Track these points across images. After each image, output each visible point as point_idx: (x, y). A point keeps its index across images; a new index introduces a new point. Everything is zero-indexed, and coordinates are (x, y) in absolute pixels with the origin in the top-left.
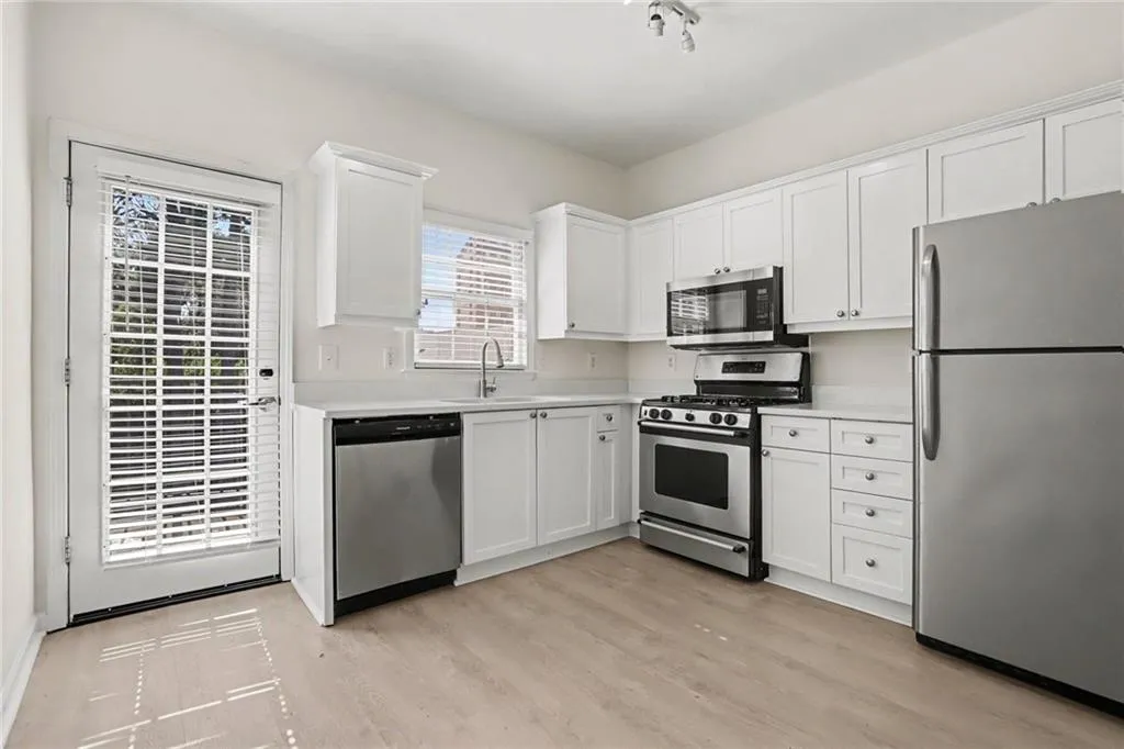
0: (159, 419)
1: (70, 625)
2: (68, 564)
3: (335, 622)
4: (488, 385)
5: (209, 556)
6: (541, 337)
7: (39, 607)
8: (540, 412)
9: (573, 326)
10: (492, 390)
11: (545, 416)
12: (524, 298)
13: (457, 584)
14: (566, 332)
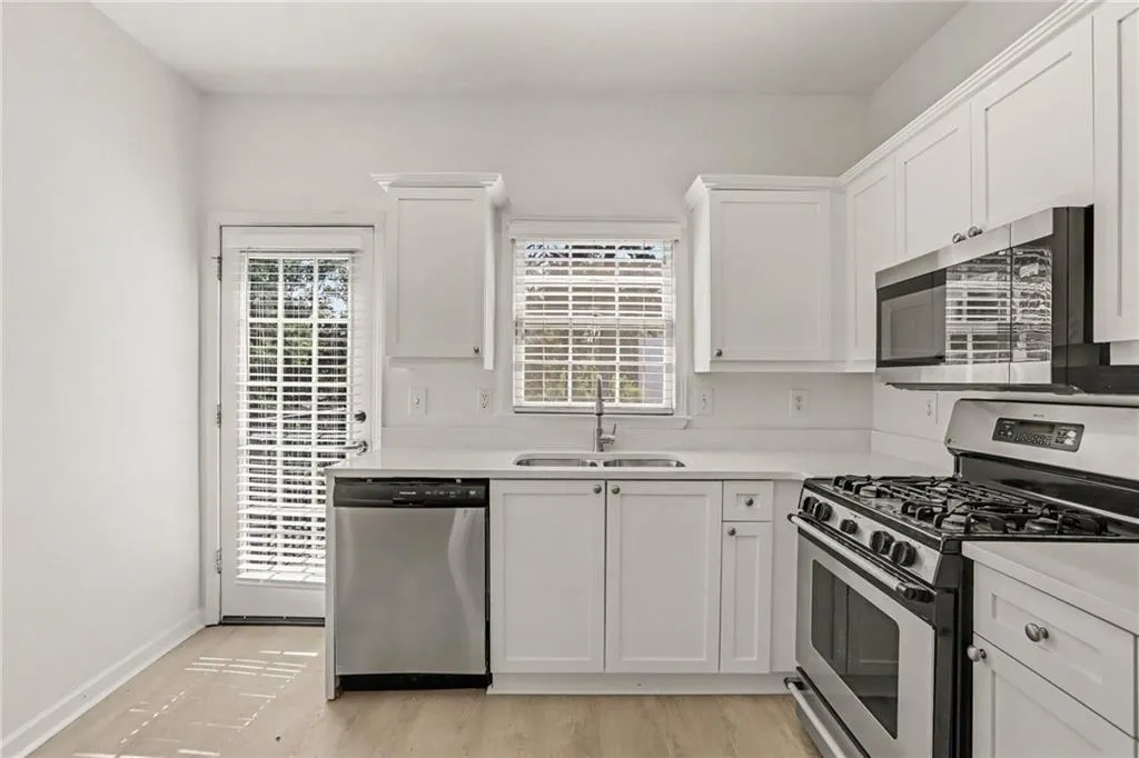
0: (280, 459)
1: (220, 624)
2: (220, 572)
3: (336, 698)
4: (603, 436)
5: (301, 588)
6: (697, 370)
7: (201, 602)
8: (611, 485)
9: (720, 354)
10: (608, 440)
11: (616, 491)
12: (674, 317)
13: (490, 691)
14: (712, 362)
